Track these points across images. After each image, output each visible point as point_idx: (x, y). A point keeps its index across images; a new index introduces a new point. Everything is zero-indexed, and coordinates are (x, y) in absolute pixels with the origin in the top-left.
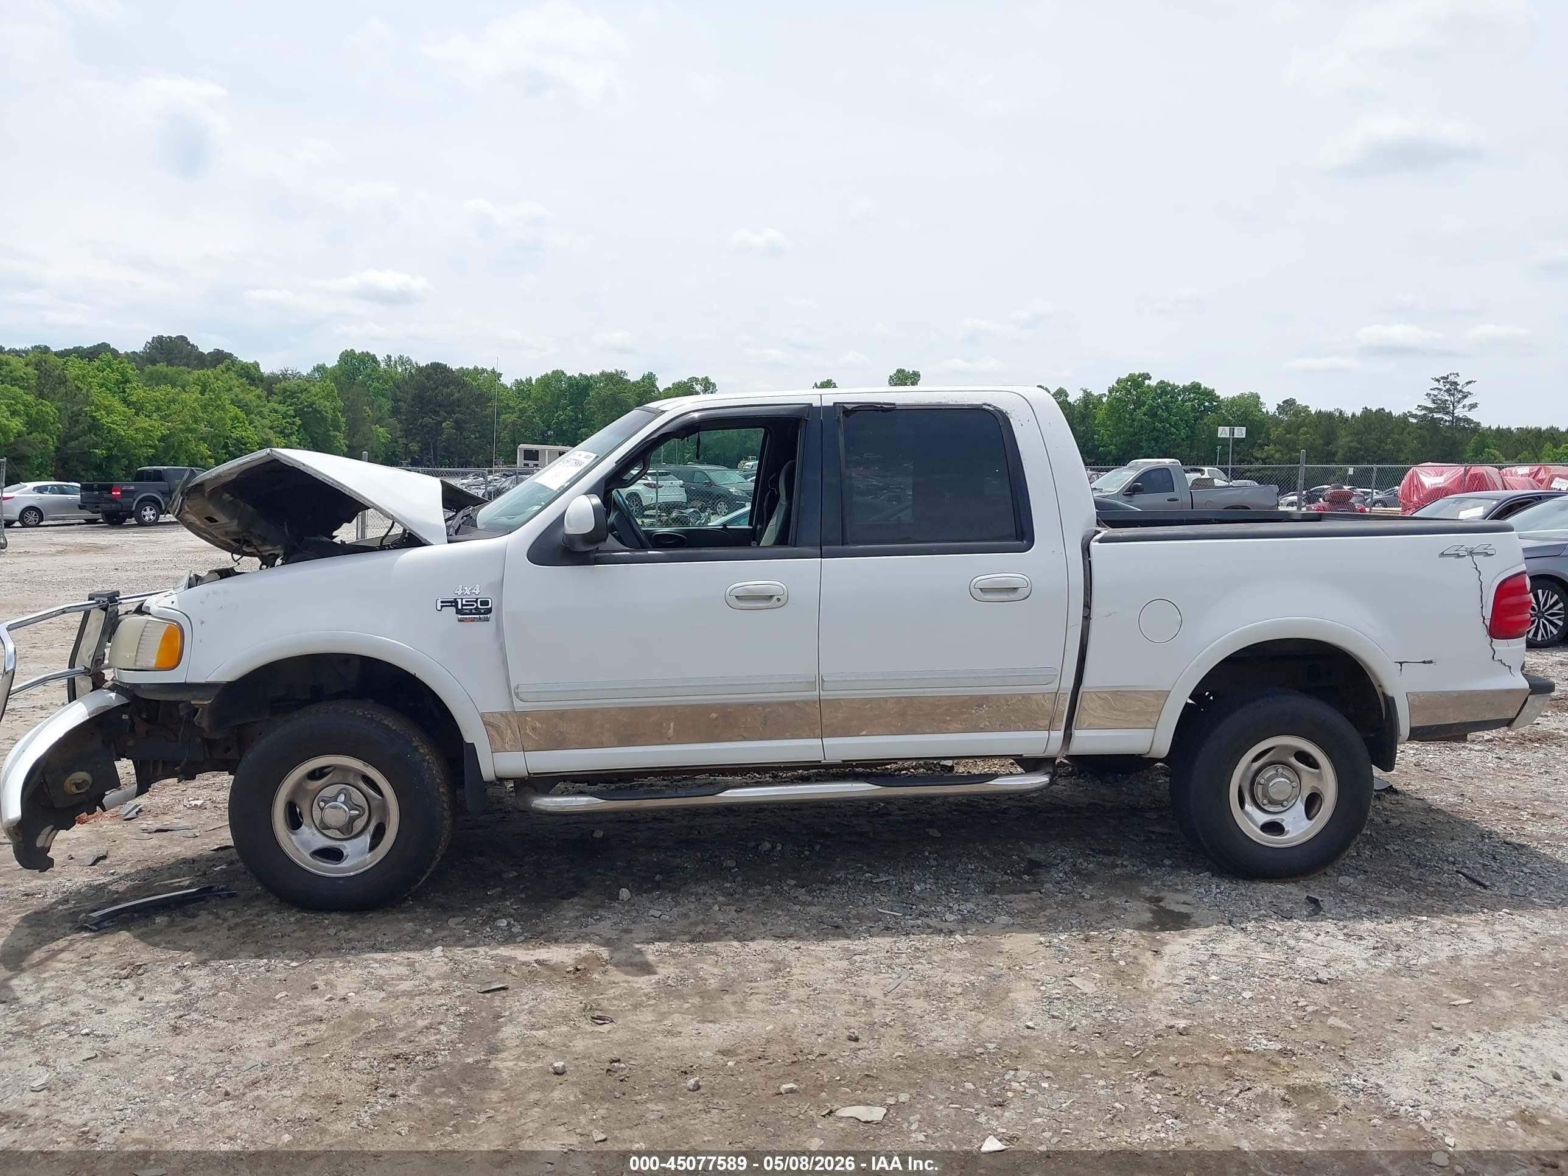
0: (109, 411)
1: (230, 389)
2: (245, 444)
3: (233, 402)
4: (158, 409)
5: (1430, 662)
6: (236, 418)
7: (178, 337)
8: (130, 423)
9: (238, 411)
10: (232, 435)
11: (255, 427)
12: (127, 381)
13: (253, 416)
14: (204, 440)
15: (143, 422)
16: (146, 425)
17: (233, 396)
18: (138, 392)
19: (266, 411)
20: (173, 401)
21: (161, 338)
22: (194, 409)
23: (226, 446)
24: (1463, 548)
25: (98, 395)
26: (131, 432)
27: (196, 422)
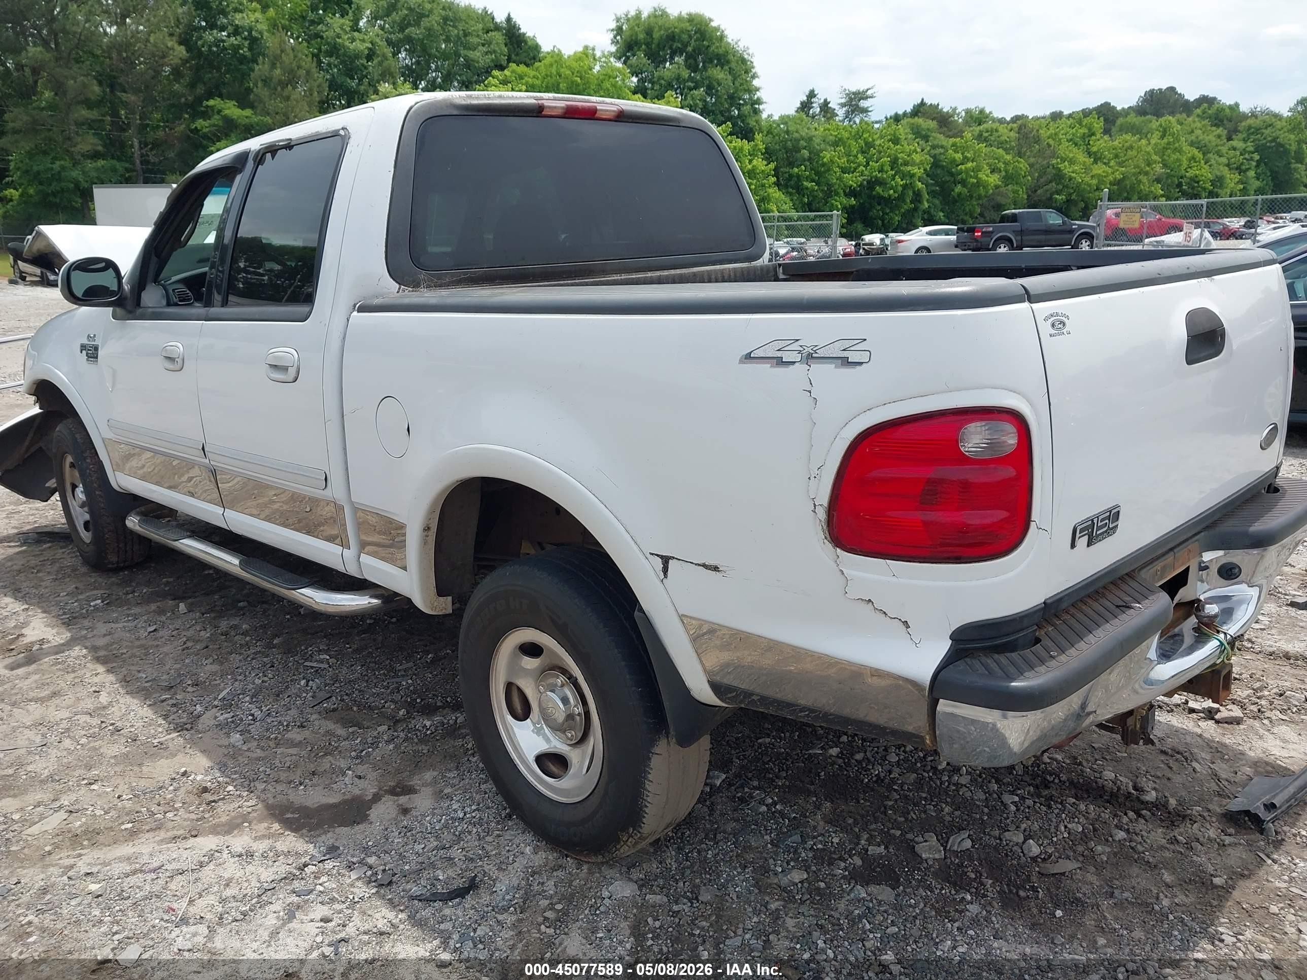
0: (1072, 162)
1: (1192, 132)
2: (1198, 182)
3: (1192, 144)
4: (1116, 156)
5: (716, 569)
6: (1193, 158)
7: (1168, 88)
8: (1087, 169)
9: (1196, 151)
10: (1187, 174)
11: (1210, 166)
12: (1093, 134)
13: (1210, 155)
14: (1158, 180)
15: (1099, 169)
16: (1100, 172)
17: (1193, 138)
18: (1101, 143)
19: (1224, 150)
20: (1131, 148)
21: (1152, 91)
22: (1148, 153)
23: (1180, 185)
24: (795, 346)
25: (1066, 150)
26: (1087, 179)
27: (1149, 165)
